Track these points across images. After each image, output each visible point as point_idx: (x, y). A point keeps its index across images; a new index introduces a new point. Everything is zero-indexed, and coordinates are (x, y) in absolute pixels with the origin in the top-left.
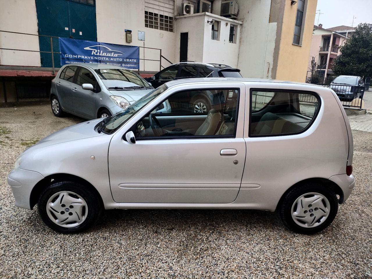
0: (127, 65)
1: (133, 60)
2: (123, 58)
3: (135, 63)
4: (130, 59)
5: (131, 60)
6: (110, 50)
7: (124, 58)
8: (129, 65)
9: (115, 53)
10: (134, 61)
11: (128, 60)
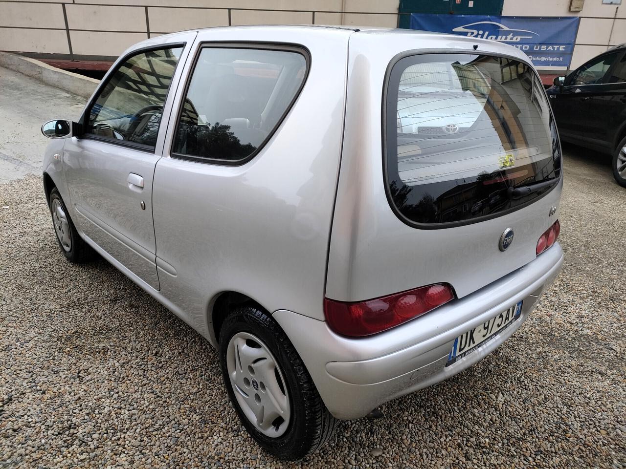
0: (540, 59)
1: (556, 47)
2: (533, 44)
3: (562, 54)
4: (548, 44)
5: (550, 48)
6: (506, 29)
7: (536, 44)
8: (543, 59)
9: (516, 34)
10: (558, 49)
11: (544, 48)
